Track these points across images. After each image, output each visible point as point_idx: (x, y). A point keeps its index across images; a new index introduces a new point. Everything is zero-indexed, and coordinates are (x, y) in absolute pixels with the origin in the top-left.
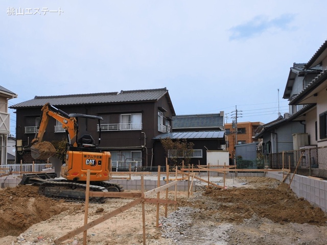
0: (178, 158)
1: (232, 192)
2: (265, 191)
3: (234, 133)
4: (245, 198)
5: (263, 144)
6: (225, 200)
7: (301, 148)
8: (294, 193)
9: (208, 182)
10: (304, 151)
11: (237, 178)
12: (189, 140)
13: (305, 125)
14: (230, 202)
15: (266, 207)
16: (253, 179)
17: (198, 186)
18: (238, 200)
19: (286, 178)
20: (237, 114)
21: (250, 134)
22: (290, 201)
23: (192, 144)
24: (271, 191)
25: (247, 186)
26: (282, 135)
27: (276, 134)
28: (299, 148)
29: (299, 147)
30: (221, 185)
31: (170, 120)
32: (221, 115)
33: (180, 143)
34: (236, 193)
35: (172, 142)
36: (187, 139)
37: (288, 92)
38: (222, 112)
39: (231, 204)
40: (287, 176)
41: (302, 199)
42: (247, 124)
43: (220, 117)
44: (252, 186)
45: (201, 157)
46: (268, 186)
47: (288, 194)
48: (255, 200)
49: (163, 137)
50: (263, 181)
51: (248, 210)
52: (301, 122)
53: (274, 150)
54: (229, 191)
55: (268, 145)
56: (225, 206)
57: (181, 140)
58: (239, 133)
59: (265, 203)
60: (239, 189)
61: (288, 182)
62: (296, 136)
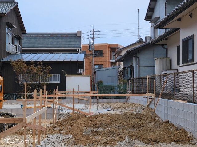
0: (32, 84)
1: (99, 118)
2: (132, 116)
3: (90, 55)
4: (114, 124)
5: (124, 68)
6: (94, 126)
7: (163, 73)
8: (158, 117)
9: (73, 109)
10: (166, 76)
11: (99, 105)
12: (45, 63)
13: (167, 49)
14: (99, 127)
15: (135, 131)
16: (116, 105)
17: (62, 114)
18: (107, 126)
19: (151, 103)
20: (94, 34)
21: (107, 58)
22: (157, 124)
23: (48, 67)
24: (138, 116)
25: (112, 112)
26: (145, 59)
27: (139, 58)
28: (160, 73)
29: (161, 71)
30: (87, 111)
31: (19, 39)
32: (78, 35)
33: (35, 66)
34: (103, 118)
35: (25, 65)
36: (43, 61)
37: (150, 14)
38: (79, 32)
39: (101, 129)
40: (152, 101)
41: (167, 122)
42: (104, 46)
43: (76, 37)
44: (117, 112)
45: (59, 82)
46: (133, 111)
47: (154, 118)
48: (123, 124)
49: (13, 59)
50: (128, 107)
51: (119, 134)
52: (163, 45)
53: (136, 74)
54: (96, 117)
55: (129, 69)
56: (96, 132)
57: (36, 63)
58: (96, 56)
59: (134, 127)
60: (106, 115)
61: (152, 106)
62: (159, 60)
